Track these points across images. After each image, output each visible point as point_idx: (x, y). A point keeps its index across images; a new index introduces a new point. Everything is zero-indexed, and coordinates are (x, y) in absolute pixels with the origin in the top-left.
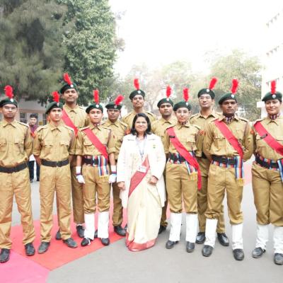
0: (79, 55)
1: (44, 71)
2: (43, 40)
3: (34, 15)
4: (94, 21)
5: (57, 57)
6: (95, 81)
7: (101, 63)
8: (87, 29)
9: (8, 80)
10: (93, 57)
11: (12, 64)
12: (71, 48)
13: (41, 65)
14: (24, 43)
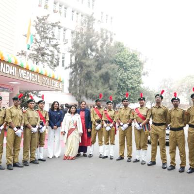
0: (124, 83)
1: (110, 91)
2: (109, 79)
3: (106, 70)
4: (132, 66)
5: (115, 84)
6: (132, 93)
7: (135, 86)
8: (128, 71)
9: (96, 96)
10: (131, 83)
11: (98, 90)
12: (121, 80)
13: (109, 88)
14: (102, 80)
